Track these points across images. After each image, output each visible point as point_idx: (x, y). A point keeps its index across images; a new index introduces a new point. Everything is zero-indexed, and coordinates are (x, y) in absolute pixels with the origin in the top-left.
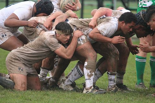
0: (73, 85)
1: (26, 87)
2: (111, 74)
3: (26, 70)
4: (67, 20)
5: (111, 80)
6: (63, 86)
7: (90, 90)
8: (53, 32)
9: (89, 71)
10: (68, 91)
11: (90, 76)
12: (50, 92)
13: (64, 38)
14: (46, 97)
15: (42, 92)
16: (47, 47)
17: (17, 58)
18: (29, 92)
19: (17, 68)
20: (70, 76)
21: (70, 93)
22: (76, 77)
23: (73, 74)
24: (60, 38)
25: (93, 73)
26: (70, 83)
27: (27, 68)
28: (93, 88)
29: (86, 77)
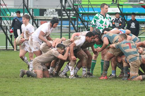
0: (66, 75)
1: (43, 76)
2: (84, 68)
3: (42, 67)
4: (62, 42)
5: (84, 71)
6: (61, 75)
7: (72, 77)
8: (56, 49)
9: (71, 67)
10: (63, 78)
11: (72, 69)
12: (55, 78)
13: (61, 51)
14: (53, 81)
15: (51, 79)
16: (53, 56)
17: (38, 61)
18: (44, 78)
19: (38, 67)
20: (64, 70)
21: (65, 79)
22: (67, 70)
23: (65, 69)
24: (59, 51)
25: (74, 68)
26: (64, 74)
27: (43, 67)
28: (74, 76)
29: (70, 70)
